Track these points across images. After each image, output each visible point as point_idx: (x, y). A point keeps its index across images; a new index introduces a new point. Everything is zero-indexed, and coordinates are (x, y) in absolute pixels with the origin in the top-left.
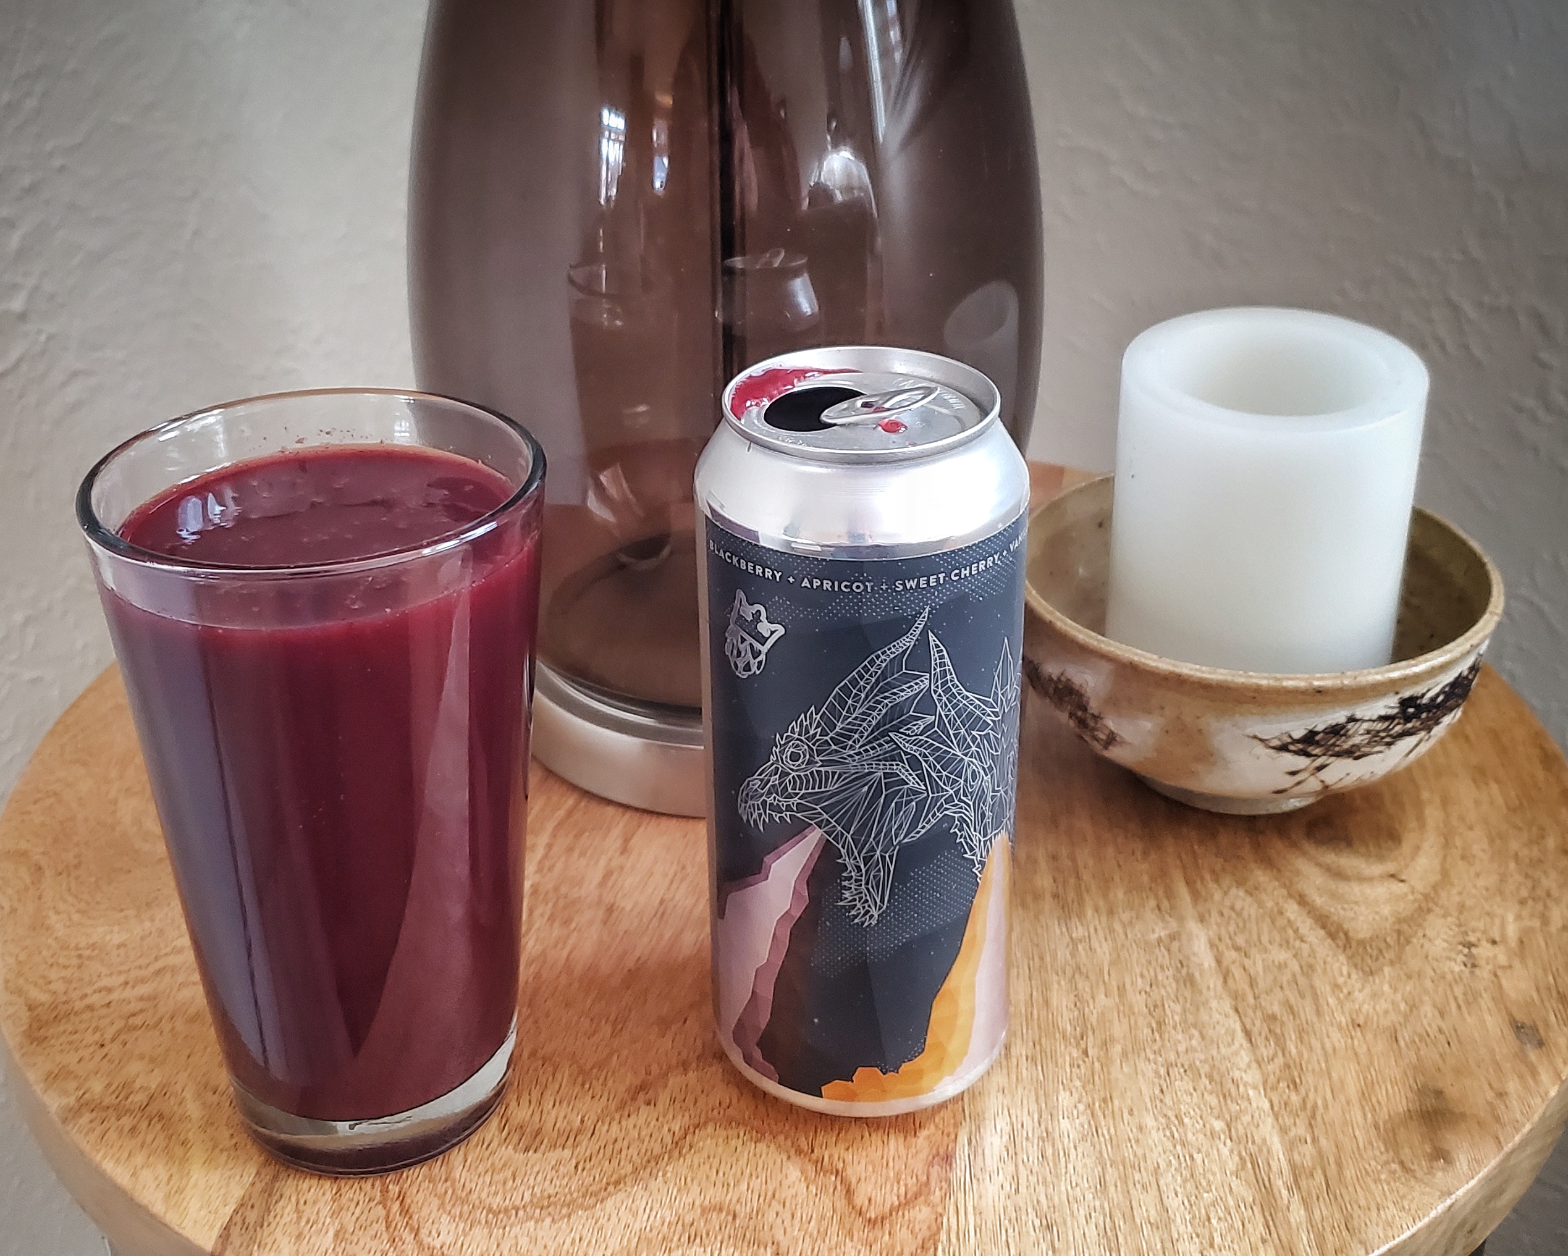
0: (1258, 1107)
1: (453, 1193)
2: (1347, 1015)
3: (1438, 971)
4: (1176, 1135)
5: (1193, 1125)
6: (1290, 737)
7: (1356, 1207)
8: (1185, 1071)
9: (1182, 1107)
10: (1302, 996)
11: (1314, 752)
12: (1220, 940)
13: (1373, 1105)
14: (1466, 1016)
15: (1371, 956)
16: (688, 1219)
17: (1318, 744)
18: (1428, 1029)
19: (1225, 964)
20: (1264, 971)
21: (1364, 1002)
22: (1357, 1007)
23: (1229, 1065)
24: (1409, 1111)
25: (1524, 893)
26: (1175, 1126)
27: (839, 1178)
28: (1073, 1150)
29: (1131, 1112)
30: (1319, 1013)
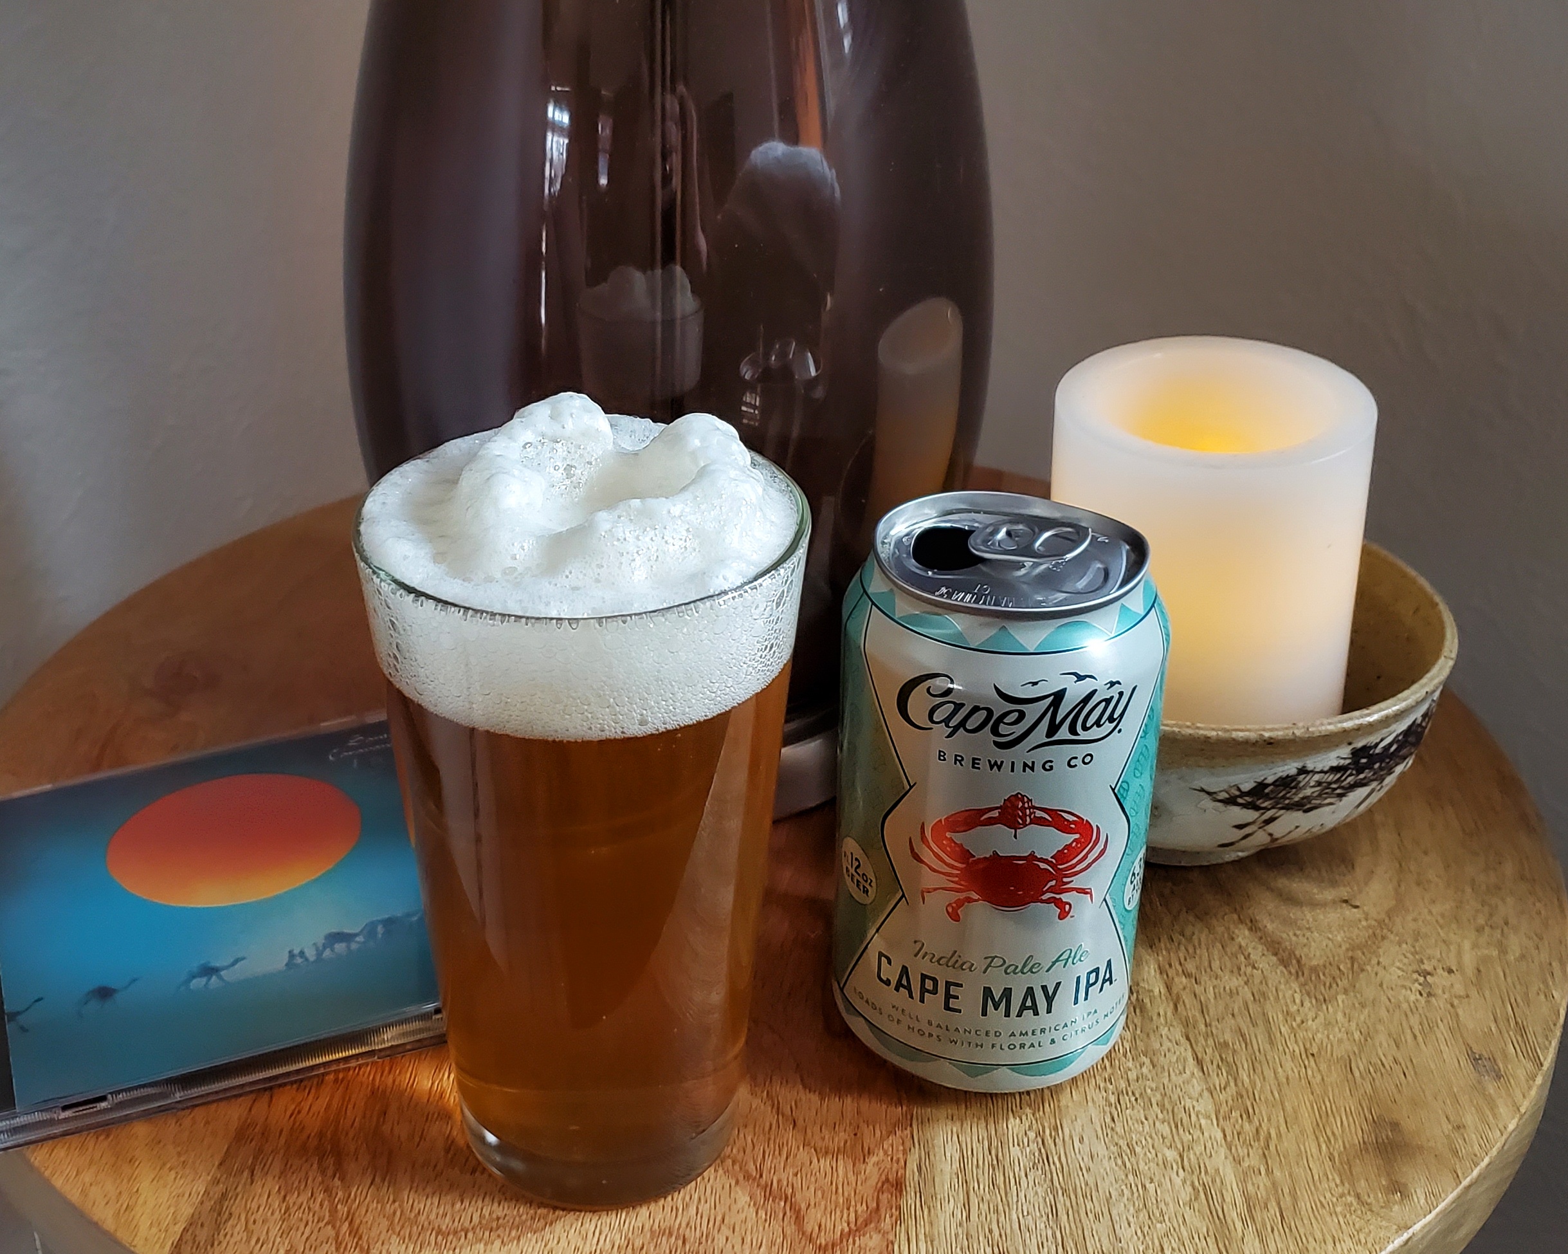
0: (1210, 1138)
2: (1301, 1045)
3: (1393, 1000)
4: (1128, 1166)
5: (1145, 1154)
6: (1239, 789)
8: (1136, 1100)
9: (1134, 1137)
10: (1254, 1024)
11: (1264, 805)
12: (1170, 967)
13: (1328, 1138)
14: (1423, 1048)
15: (1325, 985)
17: (1267, 797)
18: (1383, 1059)
19: (1175, 991)
20: (1216, 999)
21: (1318, 1032)
22: (1310, 1037)
23: (1180, 1095)
24: (1364, 1144)
25: (1481, 921)
26: (1127, 1155)
27: (788, 1204)
28: (1025, 1178)
29: (1081, 1140)
30: (1271, 1042)
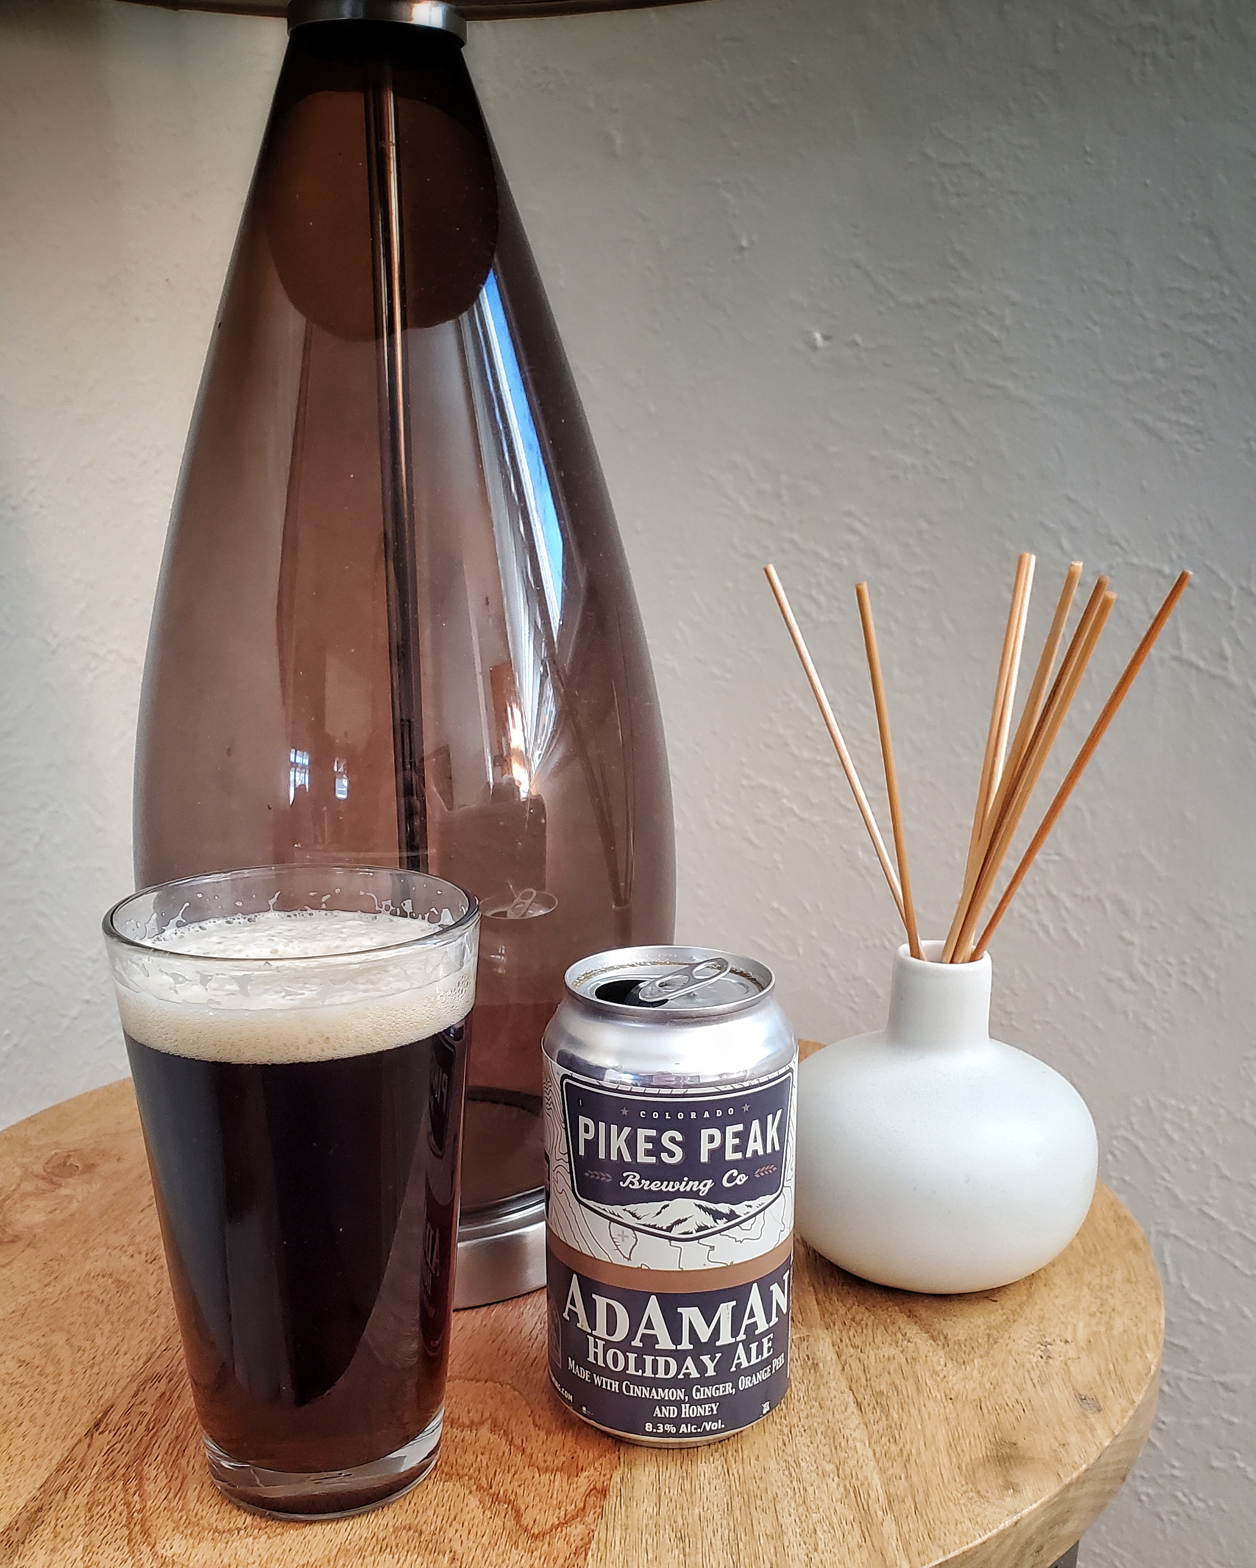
0: (863, 1455)
1: (187, 1518)
2: (942, 1392)
3: (1018, 1362)
4: (793, 1474)
5: (808, 1467)
7: (938, 1522)
8: (805, 1430)
9: (800, 1455)
10: (906, 1379)
12: (841, 1341)
13: (958, 1454)
14: (1041, 1393)
15: (965, 1352)
16: (381, 1537)
18: (1008, 1401)
19: (843, 1358)
20: (876, 1362)
21: (957, 1383)
22: (950, 1385)
23: (841, 1426)
24: (987, 1456)
25: (1094, 1309)
26: (793, 1468)
27: (510, 1506)
28: (708, 1484)
29: (757, 1458)
30: (918, 1390)
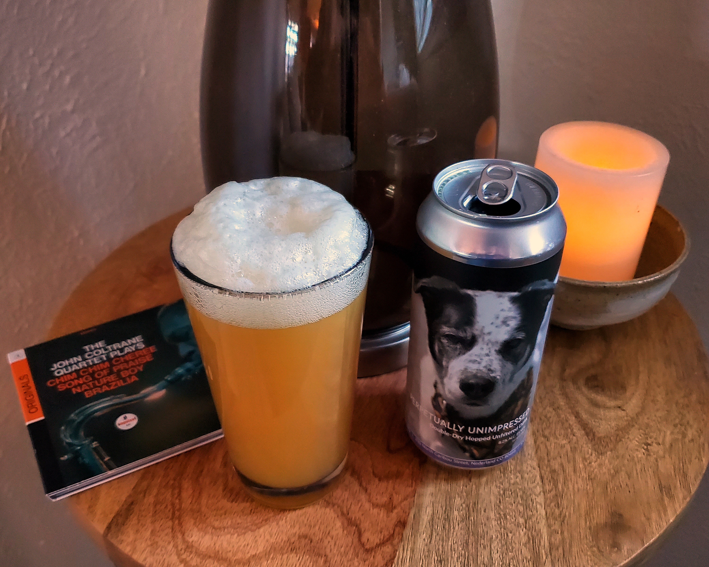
0: (540, 514)
2: (587, 473)
3: (631, 455)
4: (502, 524)
5: (510, 519)
8: (512, 493)
9: (507, 510)
10: (569, 462)
13: (591, 519)
15: (603, 446)
16: (292, 540)
18: (621, 483)
19: (538, 443)
20: (554, 448)
21: (596, 468)
22: (592, 470)
23: (531, 492)
24: (606, 523)
25: (677, 421)
26: (503, 519)
27: (357, 528)
28: (457, 526)
30: (575, 471)
